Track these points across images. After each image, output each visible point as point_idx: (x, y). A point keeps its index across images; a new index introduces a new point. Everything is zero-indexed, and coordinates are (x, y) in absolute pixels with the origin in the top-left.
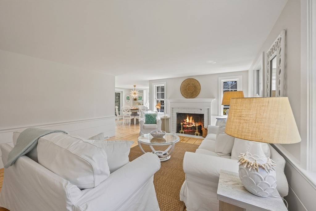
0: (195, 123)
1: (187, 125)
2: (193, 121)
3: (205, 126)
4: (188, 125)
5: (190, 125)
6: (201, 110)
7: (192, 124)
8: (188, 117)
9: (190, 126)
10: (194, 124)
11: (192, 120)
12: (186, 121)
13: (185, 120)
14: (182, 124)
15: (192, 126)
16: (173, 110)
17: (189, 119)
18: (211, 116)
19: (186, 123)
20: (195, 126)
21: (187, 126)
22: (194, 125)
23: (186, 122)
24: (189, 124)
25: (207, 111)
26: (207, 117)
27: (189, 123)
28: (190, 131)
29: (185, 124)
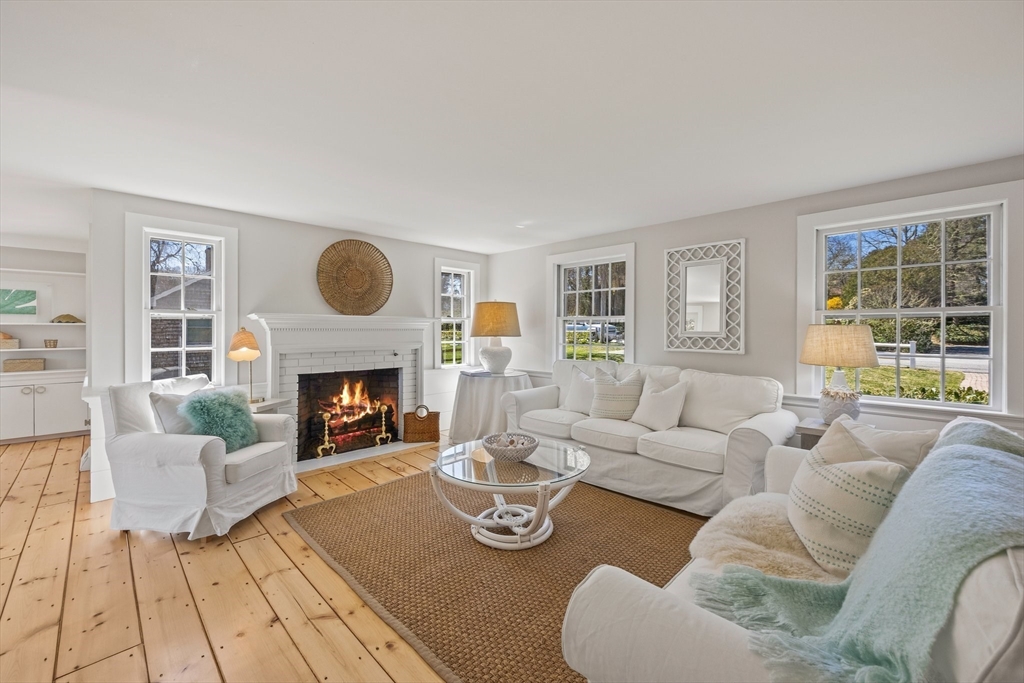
0: (372, 402)
1: (342, 415)
2: (366, 396)
3: (407, 406)
4: (348, 415)
5: (354, 415)
6: (395, 355)
7: (363, 408)
8: (346, 387)
9: (356, 418)
10: (368, 406)
11: (362, 395)
12: (340, 400)
13: (335, 400)
14: (327, 419)
15: (363, 414)
16: (286, 363)
17: (352, 393)
18: (425, 372)
19: (339, 411)
20: (370, 413)
21: (345, 419)
22: (369, 411)
23: (341, 407)
24: (350, 410)
25: (411, 357)
26: (411, 376)
27: (351, 407)
28: (354, 436)
29: (337, 414)
